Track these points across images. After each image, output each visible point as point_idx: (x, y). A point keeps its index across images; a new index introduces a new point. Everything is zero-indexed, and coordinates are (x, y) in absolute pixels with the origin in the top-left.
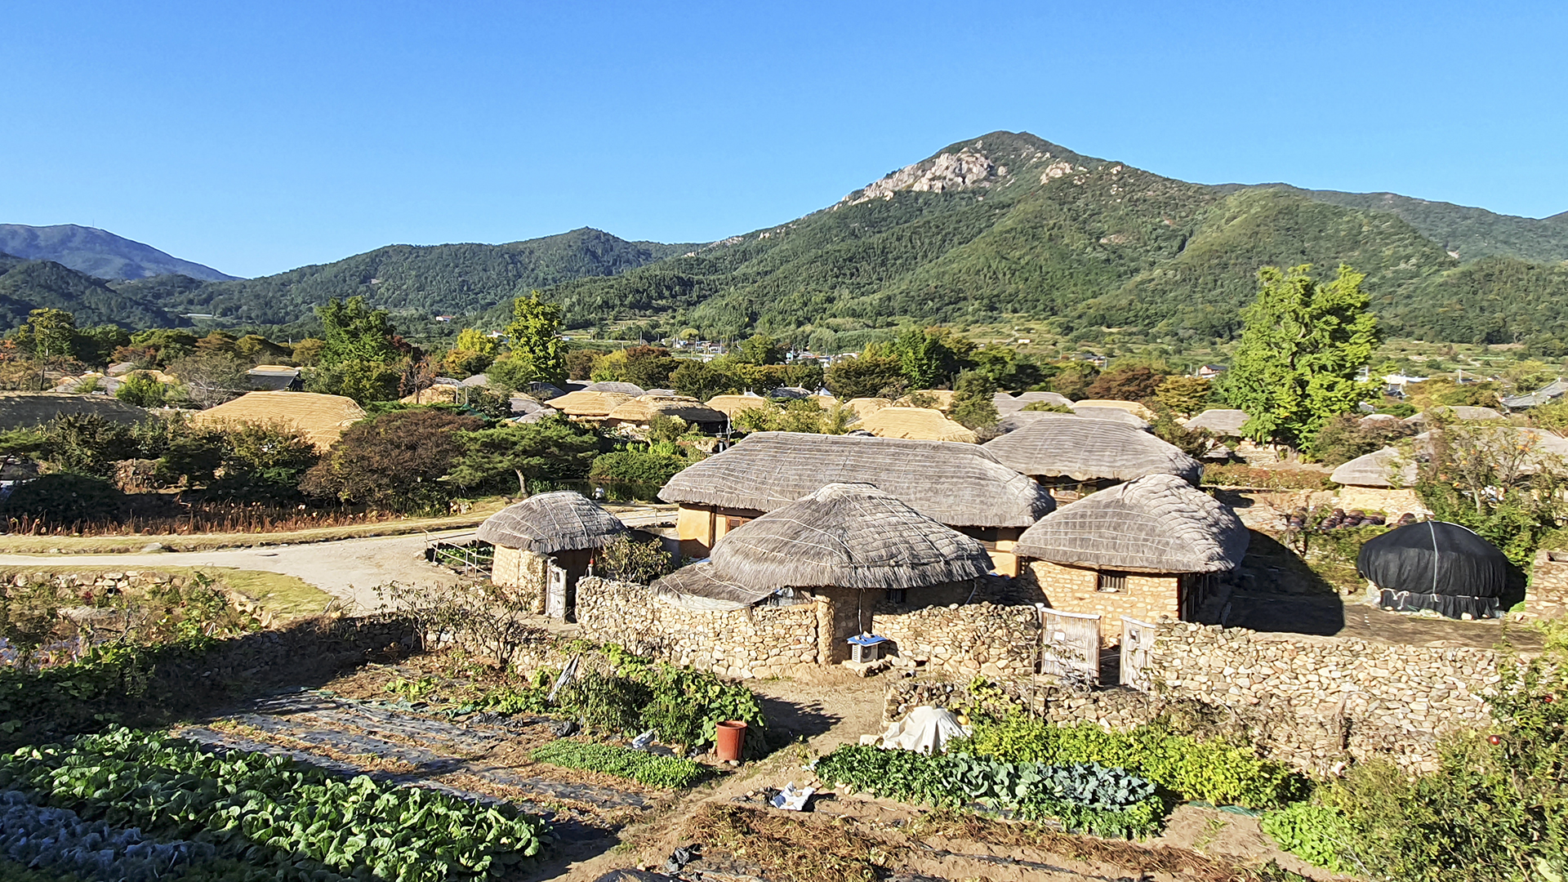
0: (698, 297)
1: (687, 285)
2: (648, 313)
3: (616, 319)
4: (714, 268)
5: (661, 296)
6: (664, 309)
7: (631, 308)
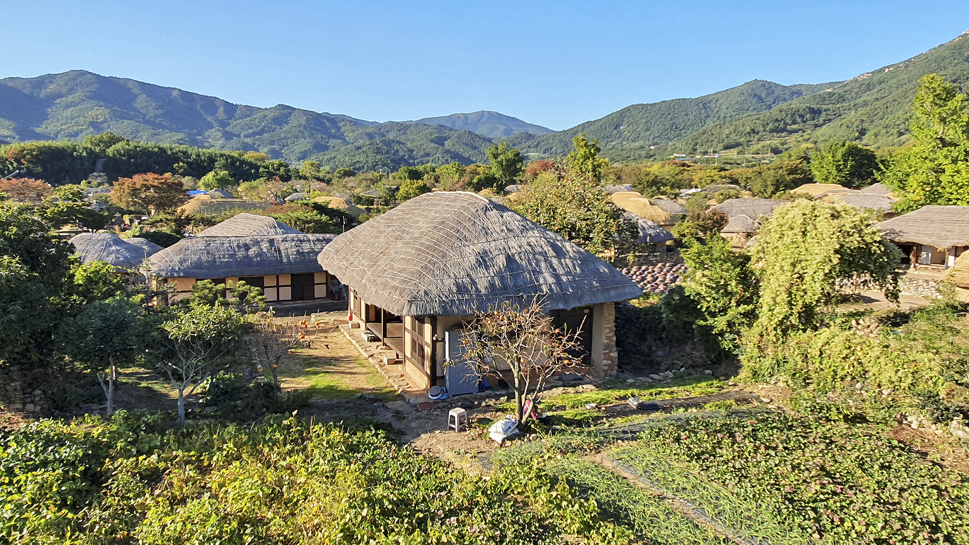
0: (824, 121)
1: (815, 113)
2: (783, 135)
3: (759, 140)
4: (842, 99)
5: (794, 122)
6: (795, 131)
7: (771, 132)
